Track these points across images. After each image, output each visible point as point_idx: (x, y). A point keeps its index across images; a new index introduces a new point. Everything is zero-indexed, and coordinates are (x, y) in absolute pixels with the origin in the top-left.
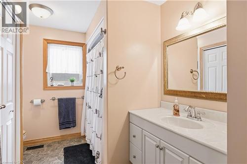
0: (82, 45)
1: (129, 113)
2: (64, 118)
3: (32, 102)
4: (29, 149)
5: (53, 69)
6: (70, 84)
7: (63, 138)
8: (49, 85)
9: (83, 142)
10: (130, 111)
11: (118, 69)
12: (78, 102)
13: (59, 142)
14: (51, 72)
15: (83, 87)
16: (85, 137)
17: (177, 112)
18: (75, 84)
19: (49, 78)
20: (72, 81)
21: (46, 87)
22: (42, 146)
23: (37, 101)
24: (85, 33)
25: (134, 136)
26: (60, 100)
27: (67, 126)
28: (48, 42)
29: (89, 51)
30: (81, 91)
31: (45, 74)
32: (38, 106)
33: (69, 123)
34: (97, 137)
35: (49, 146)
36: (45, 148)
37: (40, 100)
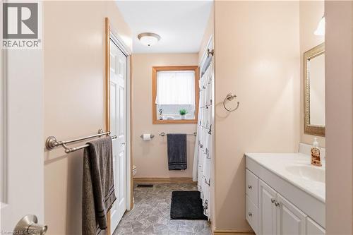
0: (194, 68)
1: (245, 156)
2: (174, 157)
3: (142, 137)
4: (140, 186)
5: (162, 100)
6: (180, 117)
7: (173, 181)
8: (158, 119)
9: (194, 189)
10: (247, 154)
11: (229, 98)
12: (189, 139)
13: (168, 185)
14: (160, 104)
15: (195, 121)
16: (196, 183)
17: (316, 159)
18: (186, 117)
19: (158, 111)
20: (183, 114)
21: (155, 121)
22: (151, 186)
23: (147, 136)
24: (198, 53)
25: (251, 187)
26: (169, 136)
27: (177, 168)
28: (157, 69)
29: (203, 74)
30: (192, 126)
31: (154, 105)
32: (147, 141)
33: (178, 163)
34: (206, 182)
35: (158, 187)
36: (154, 188)
37: (149, 135)
